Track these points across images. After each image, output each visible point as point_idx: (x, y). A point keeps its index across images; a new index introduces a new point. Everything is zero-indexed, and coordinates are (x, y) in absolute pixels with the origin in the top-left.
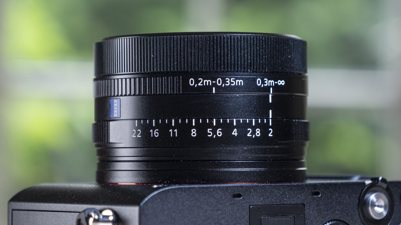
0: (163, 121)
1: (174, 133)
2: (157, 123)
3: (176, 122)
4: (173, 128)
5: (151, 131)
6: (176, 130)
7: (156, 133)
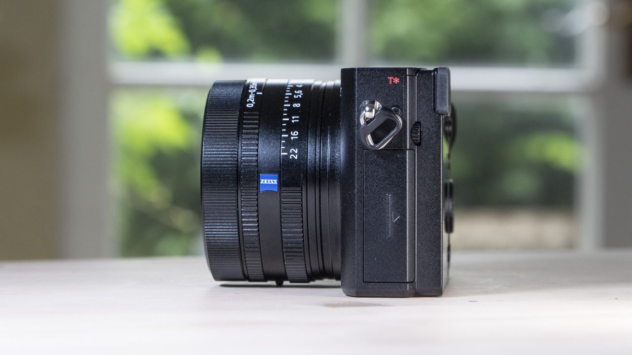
0: (284, 127)
1: (295, 119)
2: (285, 133)
3: (285, 117)
4: (291, 119)
5: (292, 138)
6: (293, 117)
7: (295, 134)
